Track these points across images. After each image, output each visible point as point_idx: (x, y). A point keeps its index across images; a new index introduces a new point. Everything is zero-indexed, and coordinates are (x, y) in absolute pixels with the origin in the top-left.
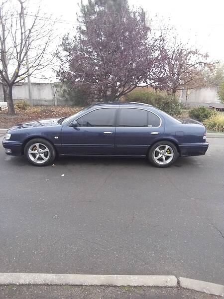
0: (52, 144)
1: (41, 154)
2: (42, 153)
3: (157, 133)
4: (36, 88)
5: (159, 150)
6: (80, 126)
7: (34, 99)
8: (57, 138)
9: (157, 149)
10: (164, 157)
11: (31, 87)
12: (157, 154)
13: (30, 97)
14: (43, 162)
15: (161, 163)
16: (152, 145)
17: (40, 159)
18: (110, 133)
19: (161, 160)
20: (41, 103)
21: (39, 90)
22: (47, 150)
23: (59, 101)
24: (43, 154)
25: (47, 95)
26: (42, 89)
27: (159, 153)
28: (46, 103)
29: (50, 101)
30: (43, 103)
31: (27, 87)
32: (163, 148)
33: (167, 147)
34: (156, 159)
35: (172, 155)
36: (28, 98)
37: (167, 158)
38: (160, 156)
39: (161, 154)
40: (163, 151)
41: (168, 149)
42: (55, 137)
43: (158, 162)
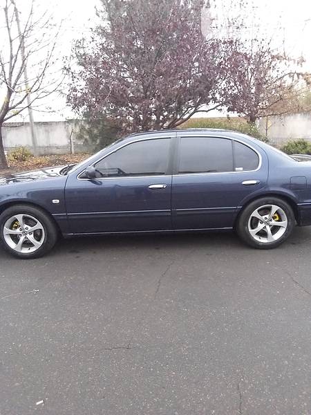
0: (48, 214)
1: (28, 236)
2: (30, 233)
3: (254, 182)
4: (42, 129)
5: (258, 216)
6: (103, 176)
7: (41, 145)
8: (58, 201)
9: (255, 214)
10: (268, 229)
11: (35, 128)
12: (255, 222)
13: (34, 142)
14: (33, 250)
15: (263, 240)
16: (245, 206)
17: (27, 244)
18: (161, 186)
19: (262, 234)
20: (50, 151)
21: (47, 131)
22: (39, 226)
23: (77, 146)
24: (32, 235)
25: (60, 139)
26: (52, 130)
27: (257, 220)
28: (58, 151)
29: (63, 147)
30: (54, 151)
31: (29, 129)
32: (267, 211)
33: (275, 208)
34: (253, 232)
35: (284, 223)
36: (31, 144)
37: (275, 229)
38: (260, 226)
39: (262, 222)
40: (267, 216)
41: (277, 212)
42: (54, 201)
43: (257, 238)
